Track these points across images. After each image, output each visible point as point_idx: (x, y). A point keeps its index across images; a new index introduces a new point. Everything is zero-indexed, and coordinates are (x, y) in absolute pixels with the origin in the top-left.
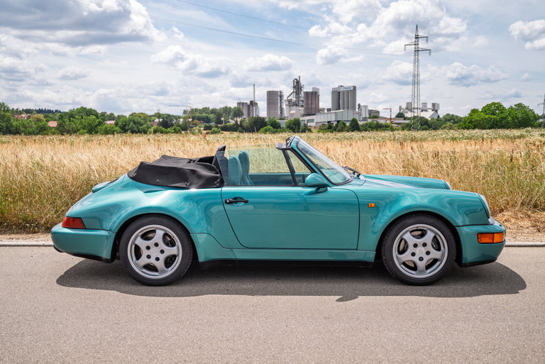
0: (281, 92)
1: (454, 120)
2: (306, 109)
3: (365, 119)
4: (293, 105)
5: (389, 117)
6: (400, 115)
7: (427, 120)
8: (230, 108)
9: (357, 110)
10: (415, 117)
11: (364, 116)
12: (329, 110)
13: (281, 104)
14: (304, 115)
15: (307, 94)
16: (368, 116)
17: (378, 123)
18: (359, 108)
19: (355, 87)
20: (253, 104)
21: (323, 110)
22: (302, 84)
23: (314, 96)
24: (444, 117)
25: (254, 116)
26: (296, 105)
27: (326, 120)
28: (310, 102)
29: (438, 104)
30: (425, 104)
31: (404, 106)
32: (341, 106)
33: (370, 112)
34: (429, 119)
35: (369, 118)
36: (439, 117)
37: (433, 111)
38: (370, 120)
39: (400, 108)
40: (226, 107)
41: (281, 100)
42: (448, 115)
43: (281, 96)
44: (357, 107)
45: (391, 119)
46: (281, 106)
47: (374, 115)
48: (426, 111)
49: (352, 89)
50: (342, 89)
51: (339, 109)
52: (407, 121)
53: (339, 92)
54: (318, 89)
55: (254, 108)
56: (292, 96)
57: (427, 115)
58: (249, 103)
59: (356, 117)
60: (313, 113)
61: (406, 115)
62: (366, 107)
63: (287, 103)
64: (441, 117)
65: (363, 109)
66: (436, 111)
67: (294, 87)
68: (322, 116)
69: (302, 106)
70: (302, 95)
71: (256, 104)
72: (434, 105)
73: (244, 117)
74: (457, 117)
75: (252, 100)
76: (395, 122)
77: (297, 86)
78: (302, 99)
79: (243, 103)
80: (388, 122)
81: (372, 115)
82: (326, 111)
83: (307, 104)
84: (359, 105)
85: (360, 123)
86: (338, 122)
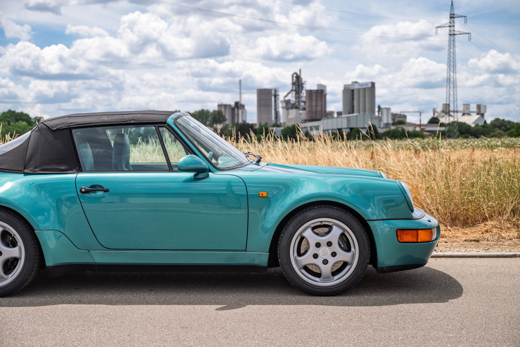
0: (276, 91)
1: (505, 126)
2: (310, 112)
3: (387, 125)
4: (292, 108)
5: (418, 123)
6: (434, 121)
7: (469, 126)
8: (208, 112)
9: (377, 114)
10: (454, 123)
11: (385, 121)
12: (339, 114)
13: (276, 106)
14: (306, 121)
15: (310, 93)
16: (390, 121)
17: (403, 130)
18: (378, 112)
19: (373, 84)
20: (239, 106)
21: (331, 113)
22: (304, 80)
23: (319, 94)
24: (492, 123)
25: (240, 121)
26: (295, 106)
27: (335, 127)
28: (314, 104)
29: (485, 107)
30: (467, 106)
31: (440, 109)
32: (356, 108)
33: (394, 116)
34: (473, 126)
35: (393, 124)
36: (485, 122)
37: (478, 114)
38: (393, 128)
39: (434, 111)
40: (203, 110)
41: (275, 101)
42: (497, 120)
43: (275, 96)
44: (377, 109)
45: (420, 125)
46: (275, 109)
47: (399, 120)
48: (469, 114)
49: (370, 85)
50: (356, 87)
51: (353, 112)
52: (443, 129)
53: (353, 91)
54: (325, 87)
55: (240, 111)
56: (290, 95)
57: (471, 120)
58: (233, 104)
59: (376, 123)
60: (318, 117)
61: (442, 120)
62: (388, 109)
63: (284, 104)
64: (488, 122)
65: (385, 112)
66: (482, 115)
67: (293, 84)
68: (330, 121)
69: (304, 109)
70: (304, 94)
71: (243, 106)
72: (479, 107)
73: (227, 122)
74: (509, 122)
75: (238, 100)
76: (428, 129)
77: (298, 82)
78: (304, 99)
79: (226, 106)
80: (418, 129)
81: (397, 119)
82: (335, 115)
83: (311, 106)
84: (379, 107)
85: (381, 131)
86: (351, 129)
